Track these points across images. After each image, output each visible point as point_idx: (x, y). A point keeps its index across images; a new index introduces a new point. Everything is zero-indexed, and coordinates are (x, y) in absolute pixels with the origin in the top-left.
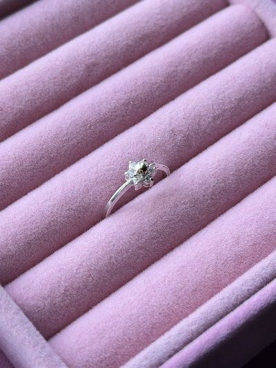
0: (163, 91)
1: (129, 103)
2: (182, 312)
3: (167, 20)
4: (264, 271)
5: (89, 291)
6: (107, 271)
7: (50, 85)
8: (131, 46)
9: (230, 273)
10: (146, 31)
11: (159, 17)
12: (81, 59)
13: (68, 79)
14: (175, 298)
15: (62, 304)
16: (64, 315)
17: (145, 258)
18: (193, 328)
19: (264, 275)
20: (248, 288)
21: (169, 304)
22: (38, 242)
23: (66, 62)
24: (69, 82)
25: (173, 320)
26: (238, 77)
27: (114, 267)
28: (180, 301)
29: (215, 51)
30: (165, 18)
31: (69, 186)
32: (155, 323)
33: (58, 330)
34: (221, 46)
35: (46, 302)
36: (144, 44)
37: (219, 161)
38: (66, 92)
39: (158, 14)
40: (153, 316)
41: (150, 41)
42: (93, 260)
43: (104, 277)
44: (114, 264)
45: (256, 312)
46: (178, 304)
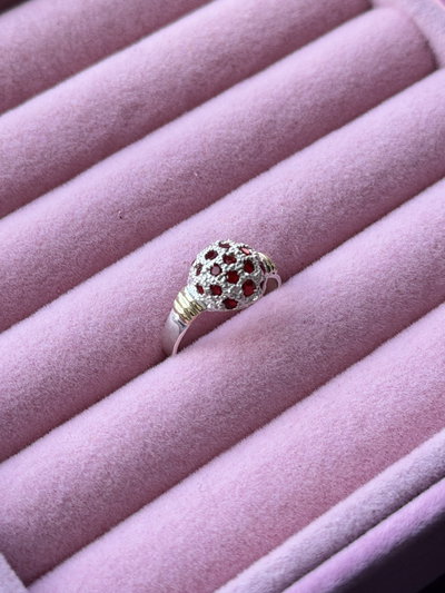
0: (250, 156)
1: (192, 174)
2: (260, 544)
3: (263, 30)
4: (402, 479)
5: (105, 501)
6: (138, 469)
7: (60, 139)
8: (200, 75)
9: (346, 479)
10: (226, 51)
11: (250, 26)
12: (114, 97)
13: (91, 130)
14: (249, 519)
15: (58, 524)
16: (61, 542)
17: (204, 448)
18: (277, 574)
19: (402, 487)
20: (373, 508)
21: (238, 530)
22: (25, 412)
23: (89, 101)
24: (92, 135)
25: (245, 557)
26: (379, 136)
27: (151, 462)
28: (258, 526)
29: (342, 88)
30: (261, 27)
31: (80, 318)
32: (214, 563)
33: (50, 567)
34: (352, 80)
35: (31, 519)
36: (223, 72)
37: (338, 283)
38: (86, 152)
39: (249, 21)
40: (211, 550)
41: (234, 66)
42: (114, 448)
43: (132, 478)
44: (150, 456)
45: (387, 551)
46: (254, 530)
